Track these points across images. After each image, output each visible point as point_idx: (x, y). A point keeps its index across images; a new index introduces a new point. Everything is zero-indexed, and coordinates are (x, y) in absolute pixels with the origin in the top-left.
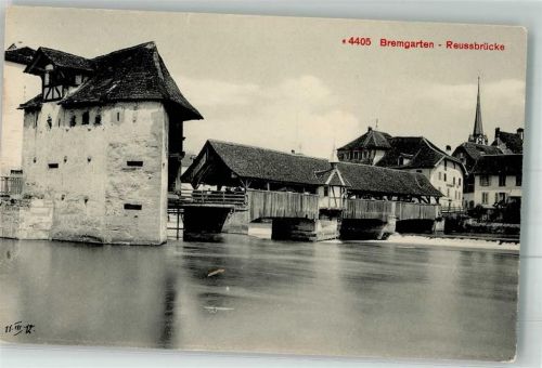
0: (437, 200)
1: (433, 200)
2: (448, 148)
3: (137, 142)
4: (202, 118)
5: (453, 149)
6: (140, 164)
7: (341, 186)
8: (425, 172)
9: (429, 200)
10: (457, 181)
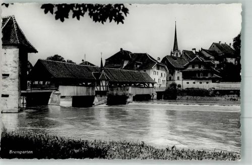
0: (153, 85)
1: (151, 85)
2: (159, 59)
3: (6, 65)
4: (37, 52)
5: (161, 60)
6: (8, 75)
7: (106, 80)
8: (147, 72)
9: (149, 85)
10: (163, 75)
